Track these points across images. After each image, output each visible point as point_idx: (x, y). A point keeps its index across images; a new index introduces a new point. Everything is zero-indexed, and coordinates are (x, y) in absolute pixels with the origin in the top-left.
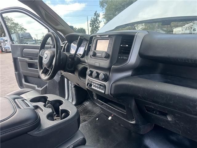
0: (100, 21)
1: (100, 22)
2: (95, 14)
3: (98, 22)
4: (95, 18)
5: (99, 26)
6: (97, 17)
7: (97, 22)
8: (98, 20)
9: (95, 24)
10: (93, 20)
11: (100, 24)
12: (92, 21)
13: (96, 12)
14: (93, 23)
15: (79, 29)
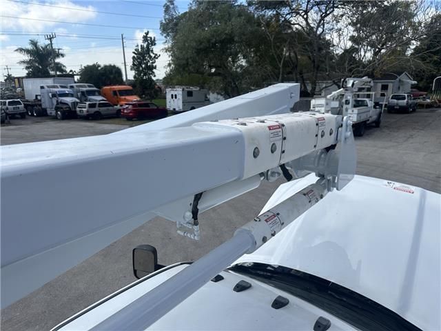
0: (156, 55)
1: (156, 57)
2: (145, 38)
3: (153, 56)
4: (145, 46)
5: (154, 65)
6: (148, 44)
7: (150, 57)
8: (152, 51)
9: (146, 60)
10: (140, 50)
11: (156, 60)
12: (137, 52)
13: (147, 34)
14: (139, 58)
15: (106, 66)
